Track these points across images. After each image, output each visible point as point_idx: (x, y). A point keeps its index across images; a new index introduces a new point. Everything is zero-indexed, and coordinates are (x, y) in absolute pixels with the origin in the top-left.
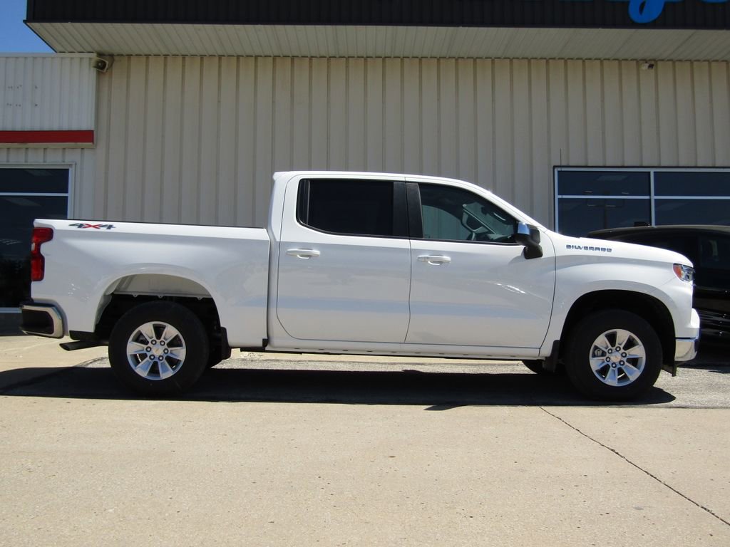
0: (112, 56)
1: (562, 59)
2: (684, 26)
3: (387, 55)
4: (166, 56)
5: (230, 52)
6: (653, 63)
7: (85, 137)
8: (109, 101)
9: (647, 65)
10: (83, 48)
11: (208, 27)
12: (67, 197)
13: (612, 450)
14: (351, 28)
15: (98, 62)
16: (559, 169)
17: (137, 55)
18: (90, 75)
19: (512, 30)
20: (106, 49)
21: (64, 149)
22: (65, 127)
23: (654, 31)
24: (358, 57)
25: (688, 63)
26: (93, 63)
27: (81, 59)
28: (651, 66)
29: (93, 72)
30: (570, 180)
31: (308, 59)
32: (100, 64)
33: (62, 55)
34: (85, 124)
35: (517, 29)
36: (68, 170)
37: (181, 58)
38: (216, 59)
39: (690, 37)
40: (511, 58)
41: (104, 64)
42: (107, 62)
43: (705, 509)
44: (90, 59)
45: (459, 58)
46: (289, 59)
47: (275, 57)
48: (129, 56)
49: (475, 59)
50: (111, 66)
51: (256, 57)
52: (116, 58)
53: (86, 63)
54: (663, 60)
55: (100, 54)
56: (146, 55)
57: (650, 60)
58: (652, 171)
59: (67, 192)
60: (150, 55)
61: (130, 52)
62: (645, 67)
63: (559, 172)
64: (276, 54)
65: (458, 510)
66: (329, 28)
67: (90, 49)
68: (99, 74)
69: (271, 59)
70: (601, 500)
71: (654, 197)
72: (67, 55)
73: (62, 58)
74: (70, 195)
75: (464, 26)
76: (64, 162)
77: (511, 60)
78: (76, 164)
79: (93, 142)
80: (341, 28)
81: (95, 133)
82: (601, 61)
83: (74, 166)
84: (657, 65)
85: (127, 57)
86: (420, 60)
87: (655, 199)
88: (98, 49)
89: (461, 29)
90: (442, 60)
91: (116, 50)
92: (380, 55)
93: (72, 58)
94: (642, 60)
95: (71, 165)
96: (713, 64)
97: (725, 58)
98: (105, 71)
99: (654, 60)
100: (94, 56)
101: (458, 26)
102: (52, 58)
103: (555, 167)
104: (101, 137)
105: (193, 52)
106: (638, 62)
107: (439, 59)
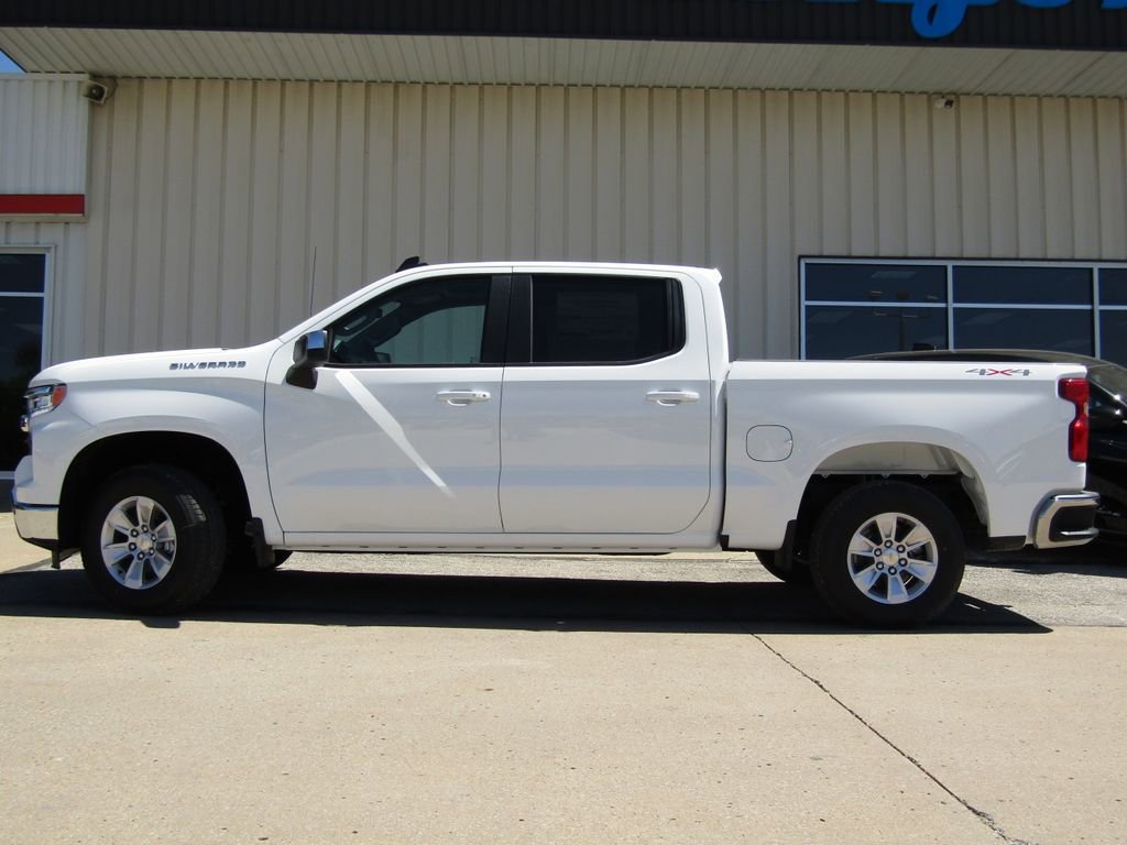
0: (113, 78)
1: (813, 90)
2: (997, 42)
3: (543, 82)
4: (198, 79)
5: (300, 75)
6: (952, 98)
7: (70, 204)
8: (110, 149)
9: (944, 101)
10: (67, 64)
11: (263, 36)
12: (42, 299)
13: (816, 682)
14: (485, 41)
15: (91, 89)
16: (808, 261)
17: (153, 78)
18: (79, 108)
19: (731, 47)
20: (104, 67)
21: (38, 223)
22: (39, 189)
23: (948, 50)
24: (498, 84)
25: (1007, 99)
26: (84, 90)
27: (65, 82)
28: (949, 103)
29: (84, 103)
30: (824, 277)
31: (419, 87)
32: (94, 91)
33: (35, 76)
34: (71, 184)
35: (741, 44)
36: (44, 256)
37: (222, 83)
38: (278, 85)
39: (1007, 59)
40: (735, 88)
41: (101, 90)
42: (106, 89)
43: (912, 760)
44: (80, 82)
45: (655, 87)
46: (391, 87)
47: (369, 83)
48: (141, 78)
49: (679, 89)
50: (112, 94)
51: (340, 82)
52: (119, 82)
53: (73, 87)
54: (968, 94)
55: (94, 76)
56: (167, 78)
57: (948, 94)
58: (950, 265)
59: (42, 290)
60: (174, 78)
61: (142, 74)
62: (940, 104)
63: (807, 264)
64: (371, 77)
65: (558, 760)
66: (451, 40)
67: (80, 69)
68: (92, 105)
69: (363, 85)
70: (769, 747)
71: (952, 305)
72: (58, 76)
73: (35, 81)
74: (46, 295)
75: (657, 39)
76: (37, 243)
77: (735, 91)
78: (56, 248)
79: (82, 212)
80: (469, 40)
81: (86, 200)
82: (874, 94)
83: (53, 250)
84: (959, 102)
85: (137, 80)
86: (595, 90)
87: (954, 309)
88: (90, 66)
89: (655, 44)
90: (627, 89)
91: (119, 68)
92: (533, 82)
93: (50, 82)
94: (935, 93)
95: (48, 249)
96: (1046, 101)
97: (1062, 92)
98: (102, 102)
99: (954, 94)
100: (85, 77)
101: (650, 39)
102: (21, 81)
103: (800, 257)
104: (95, 205)
105: (240, 73)
106: (931, 96)
107: (624, 88)
